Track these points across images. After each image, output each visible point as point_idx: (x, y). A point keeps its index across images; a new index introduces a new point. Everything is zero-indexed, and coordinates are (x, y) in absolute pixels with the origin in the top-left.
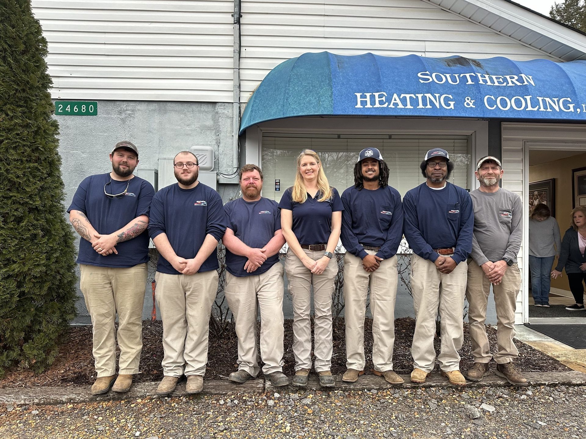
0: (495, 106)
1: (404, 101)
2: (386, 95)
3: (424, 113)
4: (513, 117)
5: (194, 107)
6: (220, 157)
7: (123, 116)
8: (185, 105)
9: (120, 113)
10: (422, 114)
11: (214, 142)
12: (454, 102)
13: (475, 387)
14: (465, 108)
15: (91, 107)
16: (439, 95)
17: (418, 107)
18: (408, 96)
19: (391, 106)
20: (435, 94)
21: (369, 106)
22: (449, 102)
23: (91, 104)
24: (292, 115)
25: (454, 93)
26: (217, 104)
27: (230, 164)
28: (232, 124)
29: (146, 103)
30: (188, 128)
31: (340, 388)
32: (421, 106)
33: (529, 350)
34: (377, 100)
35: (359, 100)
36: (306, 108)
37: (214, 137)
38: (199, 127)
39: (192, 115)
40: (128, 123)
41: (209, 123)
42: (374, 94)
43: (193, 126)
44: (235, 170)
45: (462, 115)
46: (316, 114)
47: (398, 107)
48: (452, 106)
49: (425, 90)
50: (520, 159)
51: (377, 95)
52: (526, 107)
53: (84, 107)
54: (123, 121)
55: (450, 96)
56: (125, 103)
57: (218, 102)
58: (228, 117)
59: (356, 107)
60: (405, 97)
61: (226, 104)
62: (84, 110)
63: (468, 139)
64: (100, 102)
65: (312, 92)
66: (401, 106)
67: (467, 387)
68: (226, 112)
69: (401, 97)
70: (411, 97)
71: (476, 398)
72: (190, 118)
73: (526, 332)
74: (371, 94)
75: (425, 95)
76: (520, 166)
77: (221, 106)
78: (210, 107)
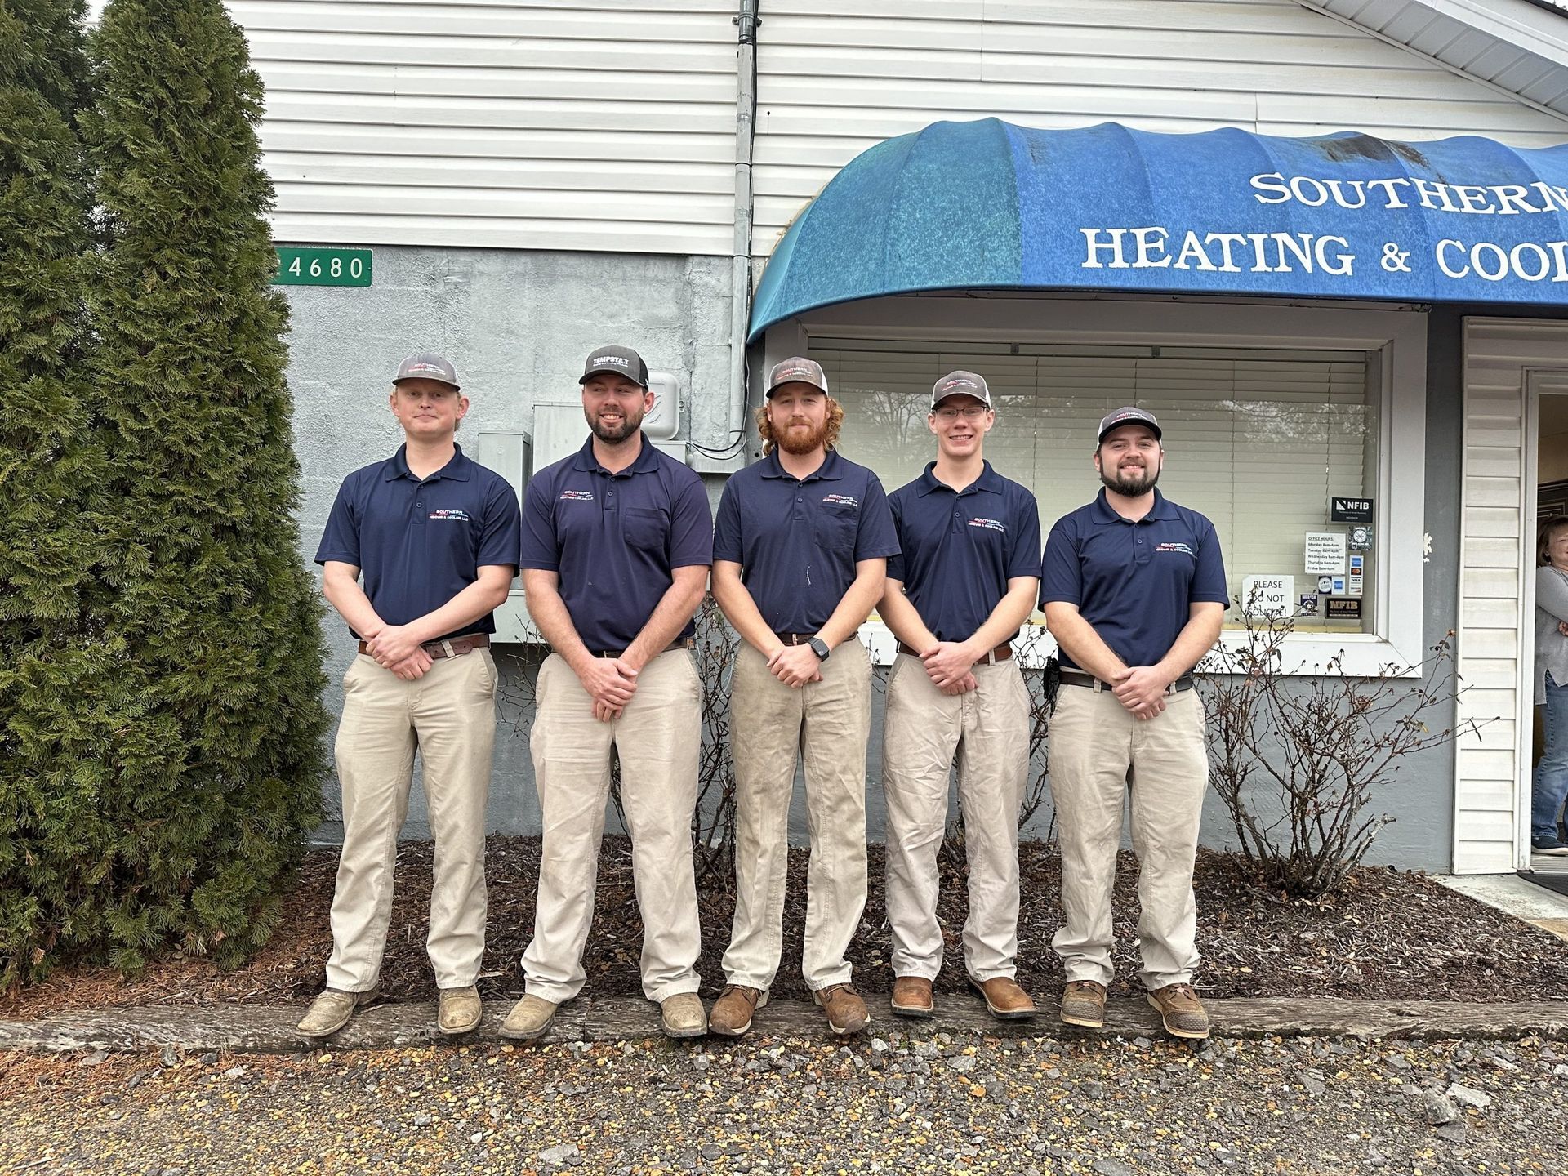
0: (1467, 269)
1: (1214, 251)
2: (1167, 236)
3: (1270, 286)
4: (1516, 299)
5: (629, 267)
6: (695, 401)
7: (440, 289)
8: (606, 262)
9: (432, 280)
10: (1265, 289)
11: (679, 363)
12: (1353, 257)
13: (1420, 1038)
14: (1384, 274)
15: (356, 263)
16: (1311, 236)
17: (1253, 269)
18: (1225, 239)
19: (1181, 264)
20: (1300, 235)
21: (1119, 262)
22: (1339, 257)
23: (356, 254)
24: (909, 287)
25: (1352, 232)
26: (691, 259)
27: (721, 420)
28: (729, 315)
29: (502, 256)
30: (610, 325)
31: (1049, 1030)
32: (1261, 266)
33: (1548, 942)
34: (1142, 247)
35: (1092, 246)
36: (947, 267)
37: (680, 350)
38: (639, 323)
39: (622, 289)
40: (452, 307)
41: (668, 310)
42: (1132, 231)
43: (625, 319)
44: (735, 437)
45: (1373, 293)
46: (974, 283)
47: (1199, 268)
48: (1347, 268)
49: (1272, 223)
50: (1514, 418)
51: (1140, 233)
52: (1553, 271)
53: (336, 265)
54: (440, 301)
55: (1342, 240)
56: (444, 253)
57: (691, 255)
58: (717, 295)
59: (1084, 265)
60: (1219, 241)
61: (715, 261)
62: (336, 271)
63: (1368, 362)
64: (379, 250)
65: (962, 224)
66: (1206, 265)
67: (1400, 1039)
68: (714, 282)
69: (1207, 241)
70: (1233, 243)
71: (1429, 1069)
72: (617, 298)
73: (1527, 893)
74: (1125, 231)
75: (1273, 236)
76: (1514, 439)
77: (700, 264)
78: (669, 270)
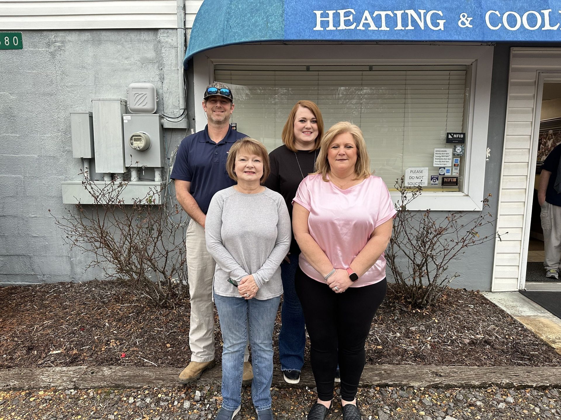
0: (500, 25)
1: (377, 20)
2: (354, 13)
3: (403, 37)
4: (523, 39)
5: (133, 35)
6: (165, 95)
7: (52, 49)
8: (122, 33)
9: (49, 45)
10: (401, 39)
11: (157, 78)
12: (445, 21)
13: (442, 388)
14: (459, 29)
15: (15, 38)
16: (425, 11)
17: (395, 29)
18: (383, 14)
19: (361, 27)
20: (419, 11)
21: (331, 27)
22: (438, 21)
23: (15, 35)
24: (234, 42)
25: (446, 8)
26: (159, 30)
27: (176, 105)
28: (177, 56)
29: (77, 33)
30: (126, 62)
31: (276, 384)
32: (400, 27)
33: (520, 329)
34: (342, 19)
35: (319, 19)
36: (251, 32)
37: (158, 72)
38: (139, 61)
39: (130, 45)
40: (58, 57)
41: (151, 54)
42: (338, 11)
43: (132, 59)
44: (182, 111)
45: (453, 39)
46: (263, 39)
47: (369, 29)
48: (441, 27)
49: (407, 5)
50: (531, 95)
51: (342, 12)
52: (543, 25)
53: (7, 40)
54: (53, 55)
55: (440, 13)
56: (53, 33)
57: (160, 29)
58: (172, 47)
59: (315, 29)
60: (380, 15)
61: (170, 31)
62: (7, 43)
63: (467, 70)
64: (25, 32)
65: (259, 10)
66: (373, 27)
67: (433, 387)
68: (170, 40)
69: (374, 15)
70: (387, 16)
71: (440, 405)
72: (129, 50)
73: (520, 302)
74: (335, 11)
75: (406, 11)
76: (531, 104)
77: (163, 33)
78: (151, 35)
